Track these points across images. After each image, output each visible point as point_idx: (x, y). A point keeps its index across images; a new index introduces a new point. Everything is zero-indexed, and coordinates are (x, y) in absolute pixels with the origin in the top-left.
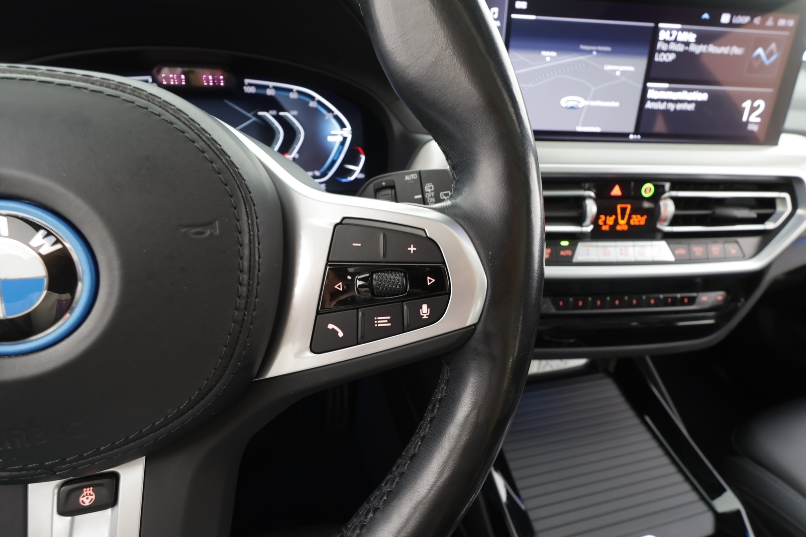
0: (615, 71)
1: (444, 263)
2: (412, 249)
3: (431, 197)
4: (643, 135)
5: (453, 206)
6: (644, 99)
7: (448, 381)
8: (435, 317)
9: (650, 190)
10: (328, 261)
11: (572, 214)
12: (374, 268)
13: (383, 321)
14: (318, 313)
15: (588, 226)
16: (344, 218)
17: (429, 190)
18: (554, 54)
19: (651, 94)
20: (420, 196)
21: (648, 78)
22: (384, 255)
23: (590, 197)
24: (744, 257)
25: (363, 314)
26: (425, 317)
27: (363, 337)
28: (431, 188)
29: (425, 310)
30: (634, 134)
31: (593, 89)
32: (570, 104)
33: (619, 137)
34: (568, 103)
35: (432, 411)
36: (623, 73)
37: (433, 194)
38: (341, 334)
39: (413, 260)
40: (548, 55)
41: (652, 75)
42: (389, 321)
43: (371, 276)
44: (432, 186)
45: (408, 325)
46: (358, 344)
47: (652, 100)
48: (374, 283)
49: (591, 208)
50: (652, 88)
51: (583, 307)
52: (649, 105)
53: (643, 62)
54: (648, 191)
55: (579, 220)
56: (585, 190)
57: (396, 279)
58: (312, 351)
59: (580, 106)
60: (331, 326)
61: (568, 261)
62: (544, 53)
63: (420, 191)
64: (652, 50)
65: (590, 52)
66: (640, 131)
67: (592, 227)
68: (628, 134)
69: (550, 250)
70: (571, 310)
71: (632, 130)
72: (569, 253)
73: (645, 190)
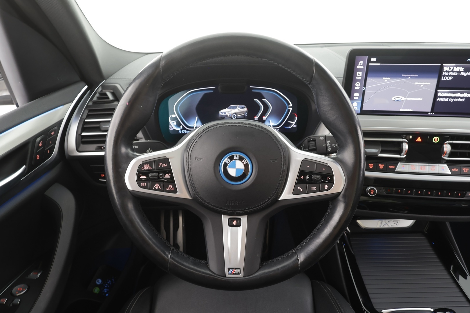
0: (420, 85)
1: (333, 174)
2: (324, 169)
3: (329, 145)
4: (435, 113)
5: (337, 158)
6: (436, 96)
7: (331, 209)
8: (329, 189)
9: (437, 140)
10: (299, 170)
11: (396, 149)
12: (313, 173)
13: (314, 188)
14: (295, 184)
15: (404, 155)
16: (305, 159)
17: (329, 143)
18: (389, 78)
19: (439, 94)
20: (325, 145)
21: (438, 87)
22: (316, 170)
23: (405, 142)
25: (308, 185)
26: (326, 188)
27: (308, 192)
28: (329, 142)
29: (326, 187)
30: (431, 112)
31: (409, 93)
32: (397, 99)
33: (423, 114)
34: (395, 99)
35: (325, 217)
36: (424, 85)
37: (330, 144)
38: (301, 190)
39: (324, 172)
40: (386, 79)
41: (440, 86)
42: (315, 188)
43: (312, 175)
44: (330, 142)
45: (321, 190)
46: (306, 194)
47: (441, 97)
48: (312, 178)
49: (406, 147)
50: (440, 92)
51: (400, 193)
52: (439, 99)
53: (434, 81)
54: (436, 140)
55: (400, 152)
56: (403, 139)
57: (319, 177)
58: (293, 194)
59: (402, 100)
60: (299, 188)
61: (393, 171)
62: (384, 78)
63: (325, 143)
64: (440, 75)
65: (408, 77)
66: (434, 111)
67: (406, 155)
68: (428, 113)
69: (383, 165)
70: (394, 194)
71: (430, 111)
72: (393, 167)
73: (434, 140)
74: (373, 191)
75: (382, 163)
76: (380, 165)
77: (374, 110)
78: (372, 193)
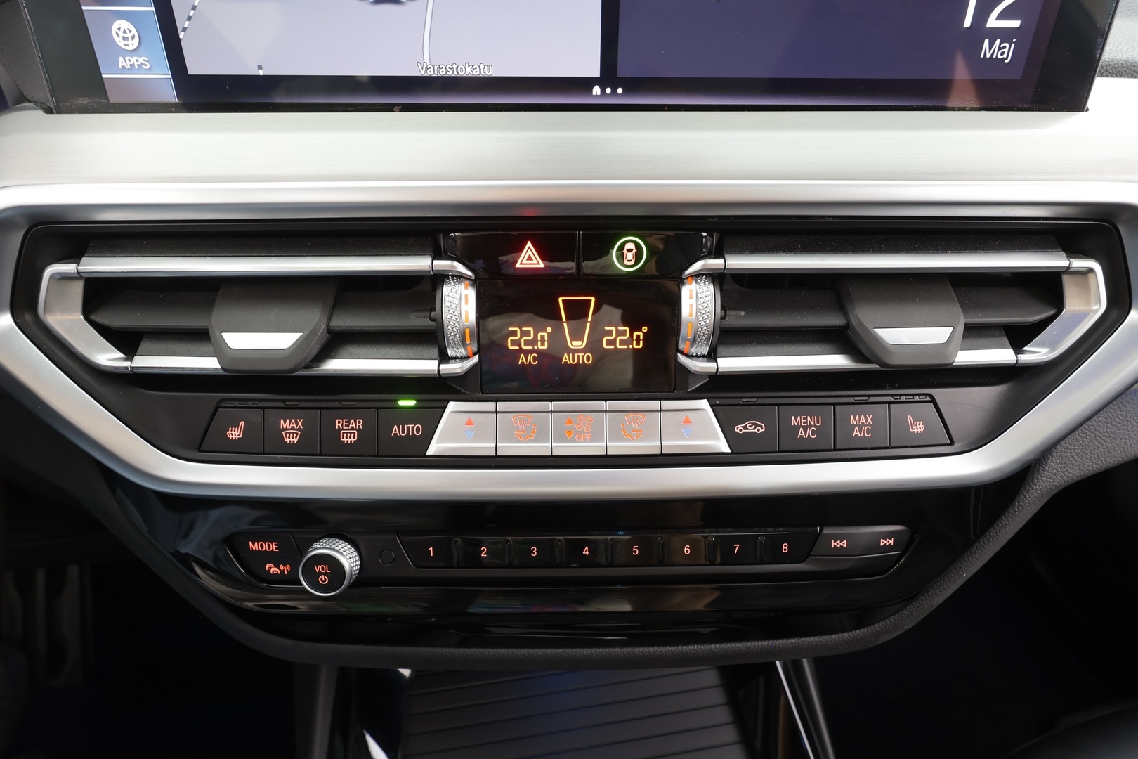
4: (628, 87)
15: (460, 359)
23: (460, 277)
24: (949, 444)
30: (602, 83)
49: (461, 305)
51: (495, 562)
56: (442, 255)
61: (414, 456)
66: (620, 74)
67: (476, 359)
68: (583, 84)
69: (360, 423)
70: (459, 567)
71: (596, 73)
72: (416, 429)
73: (621, 256)
74: (326, 569)
75: (350, 413)
76: (339, 423)
77: (261, 73)
78: (324, 580)
